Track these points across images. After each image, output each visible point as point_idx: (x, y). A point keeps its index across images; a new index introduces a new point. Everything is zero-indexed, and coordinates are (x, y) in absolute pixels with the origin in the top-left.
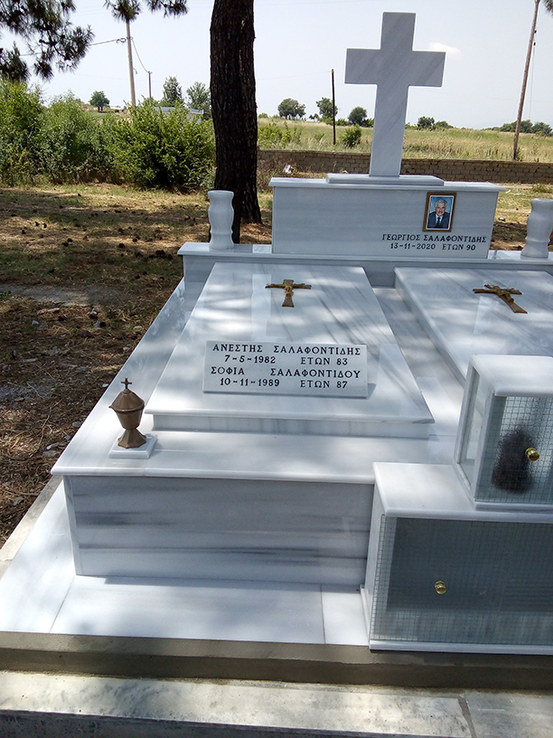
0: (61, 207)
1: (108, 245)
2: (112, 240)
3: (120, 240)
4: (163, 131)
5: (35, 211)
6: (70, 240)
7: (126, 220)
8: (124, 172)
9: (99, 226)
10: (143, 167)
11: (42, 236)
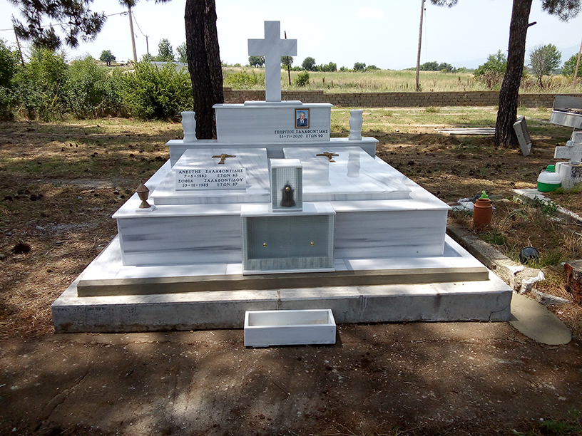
0: (86, 134)
1: (122, 155)
2: (125, 152)
3: (130, 152)
4: (159, 79)
5: (67, 137)
6: (96, 153)
7: (134, 140)
8: (131, 109)
9: (115, 144)
10: (144, 105)
11: (76, 152)
